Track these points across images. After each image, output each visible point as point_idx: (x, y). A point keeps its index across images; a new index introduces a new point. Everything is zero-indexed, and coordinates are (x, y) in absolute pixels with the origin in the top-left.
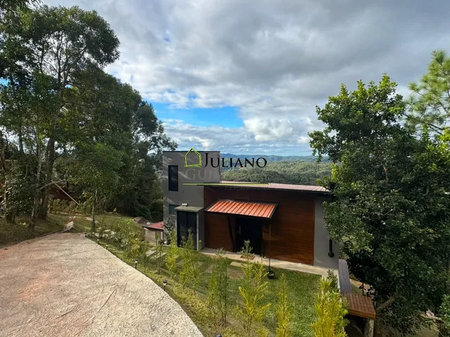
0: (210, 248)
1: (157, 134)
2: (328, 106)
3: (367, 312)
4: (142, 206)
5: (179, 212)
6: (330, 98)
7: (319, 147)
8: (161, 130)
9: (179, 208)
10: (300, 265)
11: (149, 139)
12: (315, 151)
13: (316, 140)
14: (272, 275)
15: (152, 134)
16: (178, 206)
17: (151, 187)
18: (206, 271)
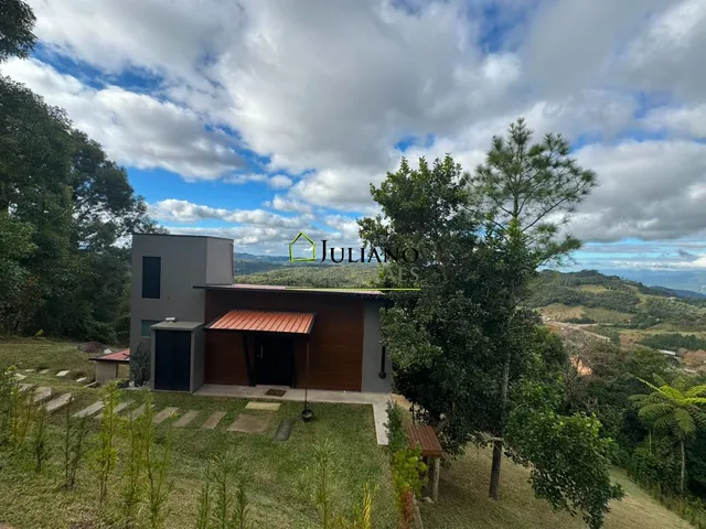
0: (214, 383)
1: (133, 215)
2: (384, 185)
3: (432, 448)
4: (100, 324)
5: (158, 331)
6: (388, 173)
7: (370, 238)
8: (142, 209)
9: (159, 325)
10: (344, 394)
11: (119, 220)
12: (365, 243)
13: (366, 229)
14: (310, 415)
15: (124, 214)
16: (159, 322)
17: (120, 294)
18: (204, 426)
